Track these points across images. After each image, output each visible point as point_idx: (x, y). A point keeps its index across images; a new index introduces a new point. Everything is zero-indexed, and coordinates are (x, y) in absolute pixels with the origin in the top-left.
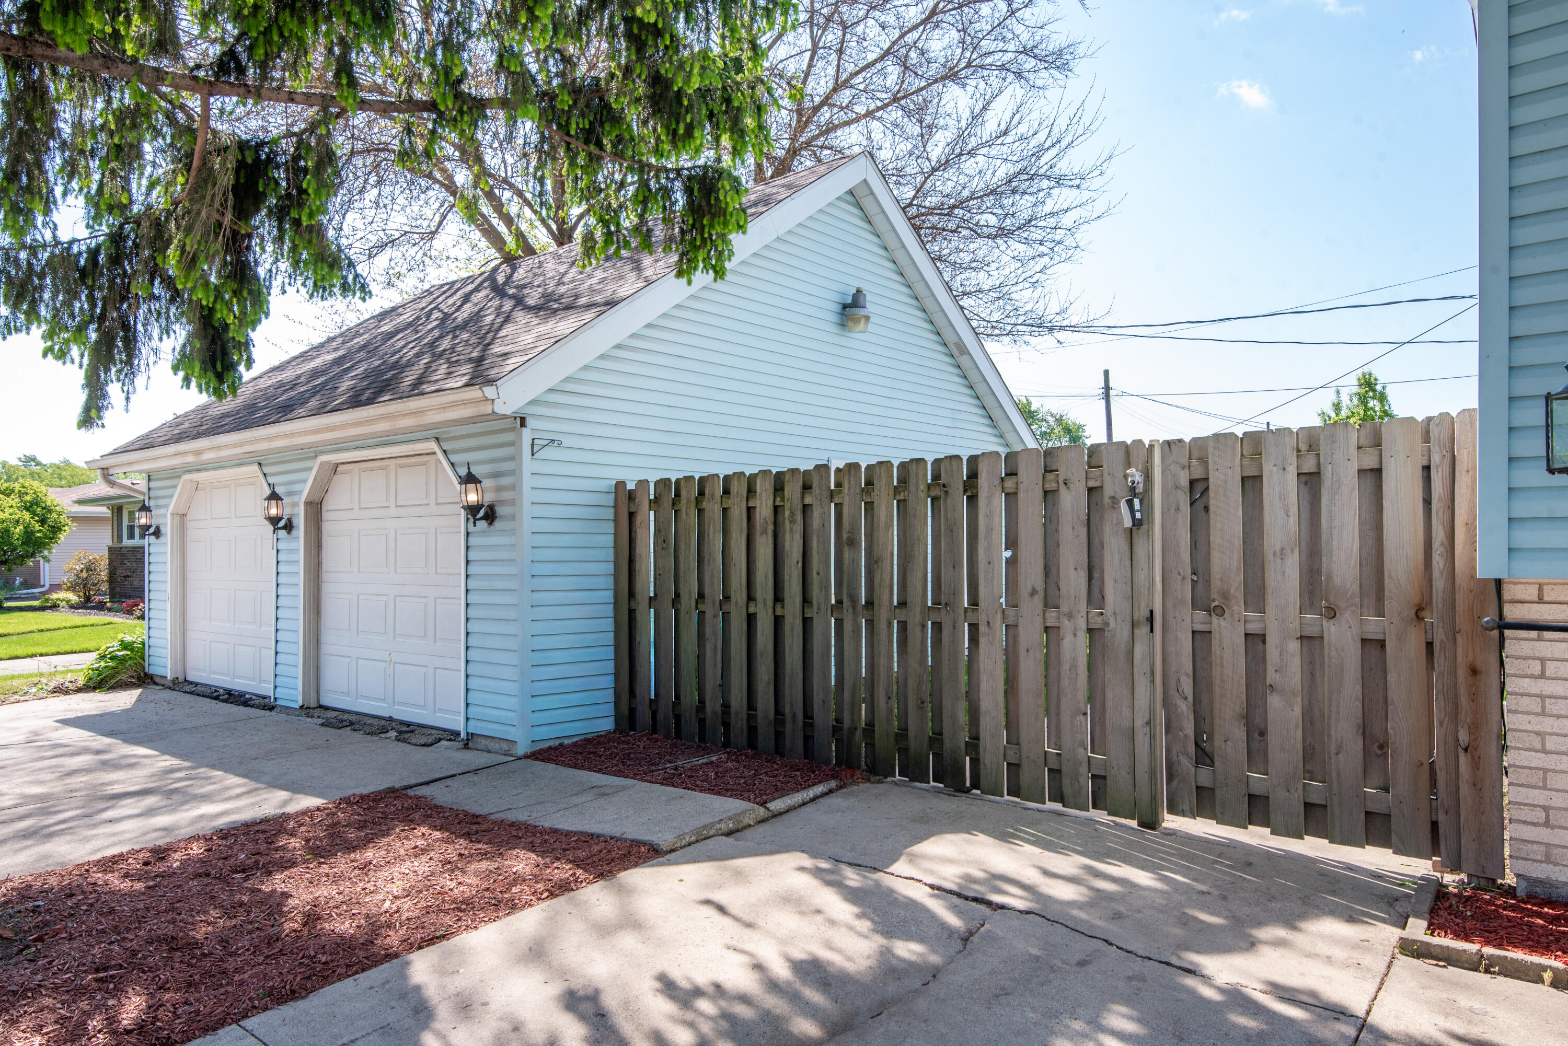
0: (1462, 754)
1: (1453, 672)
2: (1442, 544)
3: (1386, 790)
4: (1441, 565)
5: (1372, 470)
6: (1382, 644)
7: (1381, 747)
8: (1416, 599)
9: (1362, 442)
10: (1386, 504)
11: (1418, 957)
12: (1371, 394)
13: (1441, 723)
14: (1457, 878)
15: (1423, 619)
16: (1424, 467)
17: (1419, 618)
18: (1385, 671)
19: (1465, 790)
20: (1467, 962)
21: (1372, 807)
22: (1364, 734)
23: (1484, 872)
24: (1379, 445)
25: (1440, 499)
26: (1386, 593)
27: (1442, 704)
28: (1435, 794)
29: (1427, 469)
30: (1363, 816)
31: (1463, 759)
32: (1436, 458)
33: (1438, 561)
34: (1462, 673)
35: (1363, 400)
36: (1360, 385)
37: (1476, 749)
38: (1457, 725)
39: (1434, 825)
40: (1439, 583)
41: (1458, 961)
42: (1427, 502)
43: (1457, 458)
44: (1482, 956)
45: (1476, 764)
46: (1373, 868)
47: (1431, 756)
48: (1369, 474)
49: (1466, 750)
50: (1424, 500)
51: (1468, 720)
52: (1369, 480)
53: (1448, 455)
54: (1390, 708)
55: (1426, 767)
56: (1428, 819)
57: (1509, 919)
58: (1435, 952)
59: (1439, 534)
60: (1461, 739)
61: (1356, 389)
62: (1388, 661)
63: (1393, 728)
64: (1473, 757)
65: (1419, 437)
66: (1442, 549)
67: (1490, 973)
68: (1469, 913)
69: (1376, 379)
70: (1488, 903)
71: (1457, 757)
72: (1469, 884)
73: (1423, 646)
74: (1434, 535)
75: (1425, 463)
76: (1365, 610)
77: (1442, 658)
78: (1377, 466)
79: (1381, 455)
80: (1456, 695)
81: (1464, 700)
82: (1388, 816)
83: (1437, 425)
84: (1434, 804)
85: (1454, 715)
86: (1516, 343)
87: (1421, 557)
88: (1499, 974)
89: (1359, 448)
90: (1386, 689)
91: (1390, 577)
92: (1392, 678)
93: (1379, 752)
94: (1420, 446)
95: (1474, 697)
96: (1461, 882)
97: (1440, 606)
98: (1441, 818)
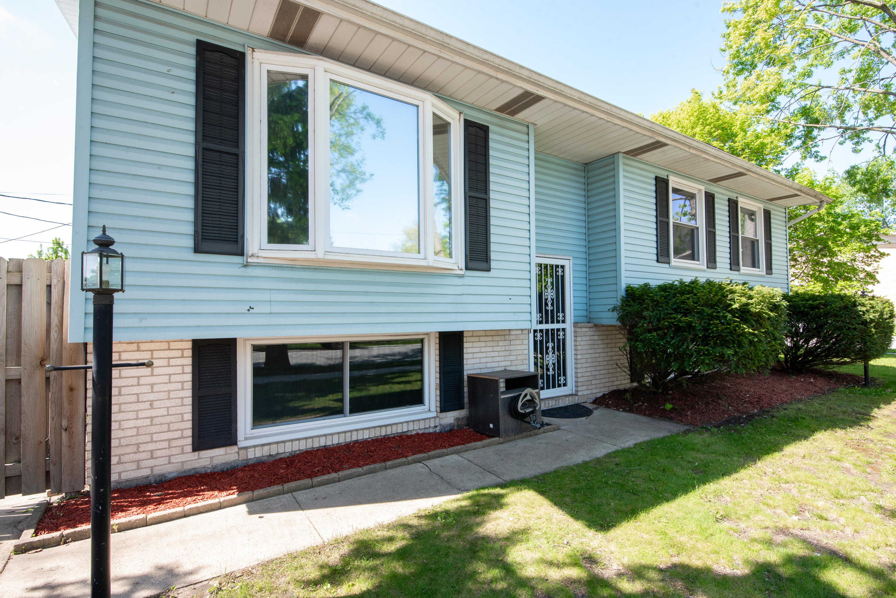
0: (64, 433)
1: (60, 391)
2: (56, 326)
3: (19, 462)
4: (56, 337)
5: (16, 285)
6: (19, 381)
7: (17, 438)
8: (41, 355)
9: (11, 269)
10: (24, 304)
11: (25, 552)
12: (60, 249)
13: (53, 419)
14: (60, 496)
15: (44, 365)
16: (47, 286)
17: (42, 364)
18: (20, 396)
19: (65, 450)
20: (54, 543)
21: (9, 474)
22: (6, 433)
23: (74, 489)
24: (21, 272)
25: (56, 303)
26: (23, 353)
27: (54, 408)
28: (49, 457)
29: (49, 286)
30: (3, 481)
31: (64, 435)
32: (54, 282)
33: (54, 334)
34: (65, 391)
35: (56, 252)
36: (54, 243)
37: (71, 428)
38: (61, 418)
39: (48, 473)
40: (54, 346)
41: (49, 544)
42: (49, 304)
43: (66, 282)
44: (63, 536)
45: (71, 436)
46: (10, 508)
47: (47, 437)
48: (14, 287)
49: (66, 430)
50: (47, 302)
51: (68, 415)
52: (14, 291)
53: (61, 280)
54: (23, 416)
55: (44, 444)
56: (44, 470)
57: (82, 509)
58: (35, 545)
59: (55, 321)
60: (63, 424)
61: (51, 245)
62: (22, 390)
63: (25, 427)
64: (70, 433)
65: (45, 269)
66: (56, 328)
67: (67, 543)
68: (62, 514)
69: (63, 242)
70: (73, 504)
71: (61, 434)
72: (66, 497)
73: (44, 380)
74: (52, 321)
75: (49, 283)
76: (9, 363)
77: (55, 385)
78: (19, 283)
79: (22, 277)
80: (61, 403)
81: (66, 404)
82: (20, 476)
83: (56, 265)
84: (48, 462)
85: (60, 414)
86: (91, 229)
87: (44, 332)
88: (71, 542)
89: (8, 272)
90: (20, 406)
91: (25, 344)
92: (24, 399)
93: (15, 442)
94: (45, 274)
95: (71, 402)
96: (63, 498)
97: (54, 358)
98: (52, 468)
